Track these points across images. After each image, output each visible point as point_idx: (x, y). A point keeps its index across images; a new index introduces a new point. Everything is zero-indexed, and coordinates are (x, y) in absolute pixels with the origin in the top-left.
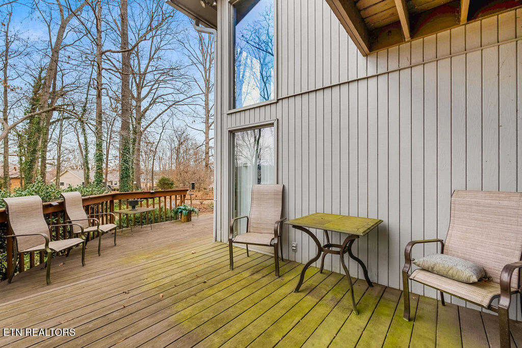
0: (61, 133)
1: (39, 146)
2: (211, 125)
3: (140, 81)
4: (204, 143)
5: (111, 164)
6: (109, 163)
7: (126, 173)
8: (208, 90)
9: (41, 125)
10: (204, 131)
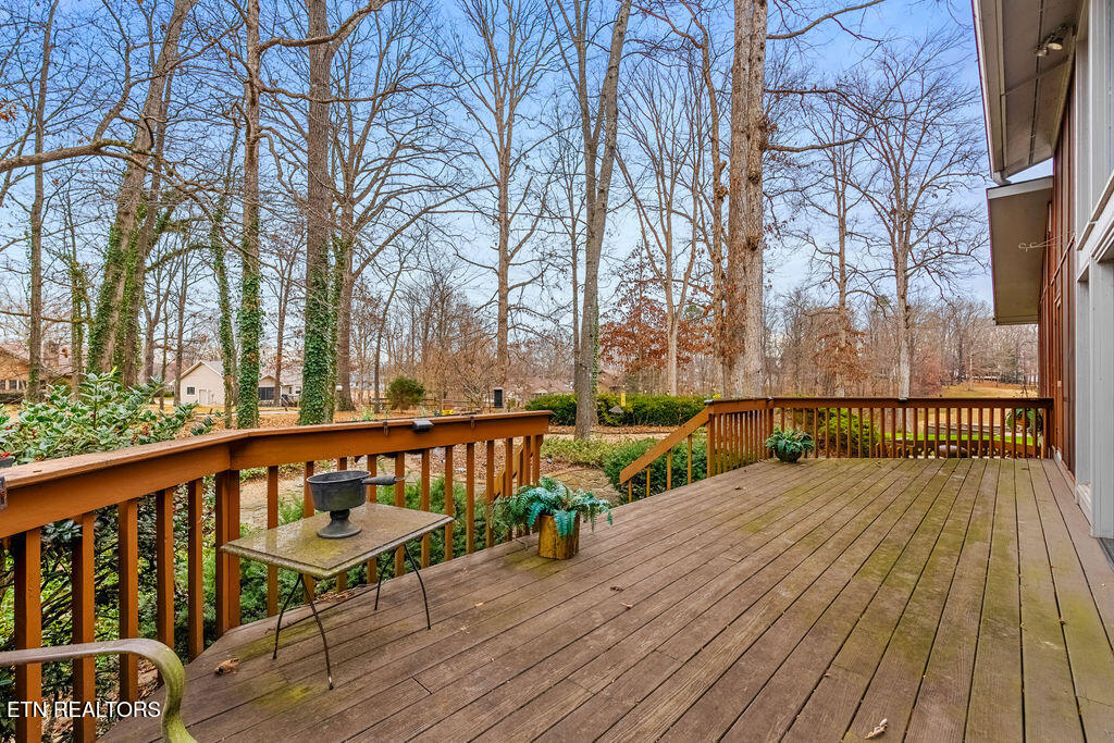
0: (184, 281)
1: (118, 298)
2: (512, 256)
3: (351, 159)
4: (497, 298)
5: (287, 348)
6: (284, 347)
7: (317, 363)
8: (507, 172)
9: (123, 247)
10: (497, 268)
